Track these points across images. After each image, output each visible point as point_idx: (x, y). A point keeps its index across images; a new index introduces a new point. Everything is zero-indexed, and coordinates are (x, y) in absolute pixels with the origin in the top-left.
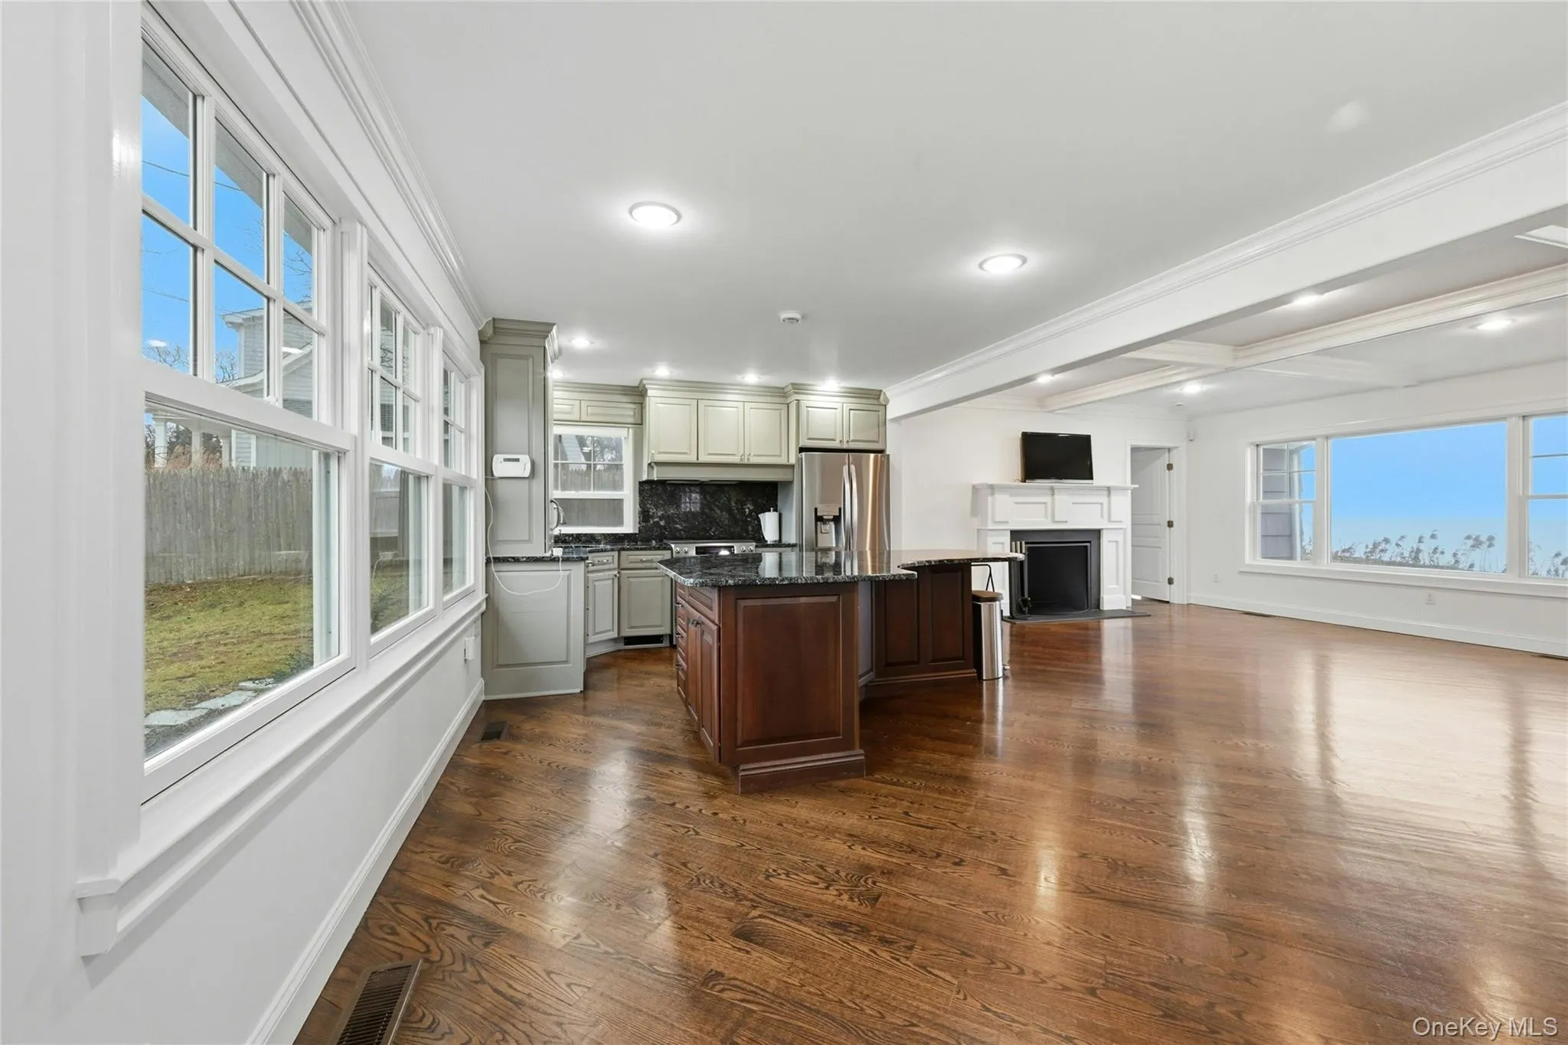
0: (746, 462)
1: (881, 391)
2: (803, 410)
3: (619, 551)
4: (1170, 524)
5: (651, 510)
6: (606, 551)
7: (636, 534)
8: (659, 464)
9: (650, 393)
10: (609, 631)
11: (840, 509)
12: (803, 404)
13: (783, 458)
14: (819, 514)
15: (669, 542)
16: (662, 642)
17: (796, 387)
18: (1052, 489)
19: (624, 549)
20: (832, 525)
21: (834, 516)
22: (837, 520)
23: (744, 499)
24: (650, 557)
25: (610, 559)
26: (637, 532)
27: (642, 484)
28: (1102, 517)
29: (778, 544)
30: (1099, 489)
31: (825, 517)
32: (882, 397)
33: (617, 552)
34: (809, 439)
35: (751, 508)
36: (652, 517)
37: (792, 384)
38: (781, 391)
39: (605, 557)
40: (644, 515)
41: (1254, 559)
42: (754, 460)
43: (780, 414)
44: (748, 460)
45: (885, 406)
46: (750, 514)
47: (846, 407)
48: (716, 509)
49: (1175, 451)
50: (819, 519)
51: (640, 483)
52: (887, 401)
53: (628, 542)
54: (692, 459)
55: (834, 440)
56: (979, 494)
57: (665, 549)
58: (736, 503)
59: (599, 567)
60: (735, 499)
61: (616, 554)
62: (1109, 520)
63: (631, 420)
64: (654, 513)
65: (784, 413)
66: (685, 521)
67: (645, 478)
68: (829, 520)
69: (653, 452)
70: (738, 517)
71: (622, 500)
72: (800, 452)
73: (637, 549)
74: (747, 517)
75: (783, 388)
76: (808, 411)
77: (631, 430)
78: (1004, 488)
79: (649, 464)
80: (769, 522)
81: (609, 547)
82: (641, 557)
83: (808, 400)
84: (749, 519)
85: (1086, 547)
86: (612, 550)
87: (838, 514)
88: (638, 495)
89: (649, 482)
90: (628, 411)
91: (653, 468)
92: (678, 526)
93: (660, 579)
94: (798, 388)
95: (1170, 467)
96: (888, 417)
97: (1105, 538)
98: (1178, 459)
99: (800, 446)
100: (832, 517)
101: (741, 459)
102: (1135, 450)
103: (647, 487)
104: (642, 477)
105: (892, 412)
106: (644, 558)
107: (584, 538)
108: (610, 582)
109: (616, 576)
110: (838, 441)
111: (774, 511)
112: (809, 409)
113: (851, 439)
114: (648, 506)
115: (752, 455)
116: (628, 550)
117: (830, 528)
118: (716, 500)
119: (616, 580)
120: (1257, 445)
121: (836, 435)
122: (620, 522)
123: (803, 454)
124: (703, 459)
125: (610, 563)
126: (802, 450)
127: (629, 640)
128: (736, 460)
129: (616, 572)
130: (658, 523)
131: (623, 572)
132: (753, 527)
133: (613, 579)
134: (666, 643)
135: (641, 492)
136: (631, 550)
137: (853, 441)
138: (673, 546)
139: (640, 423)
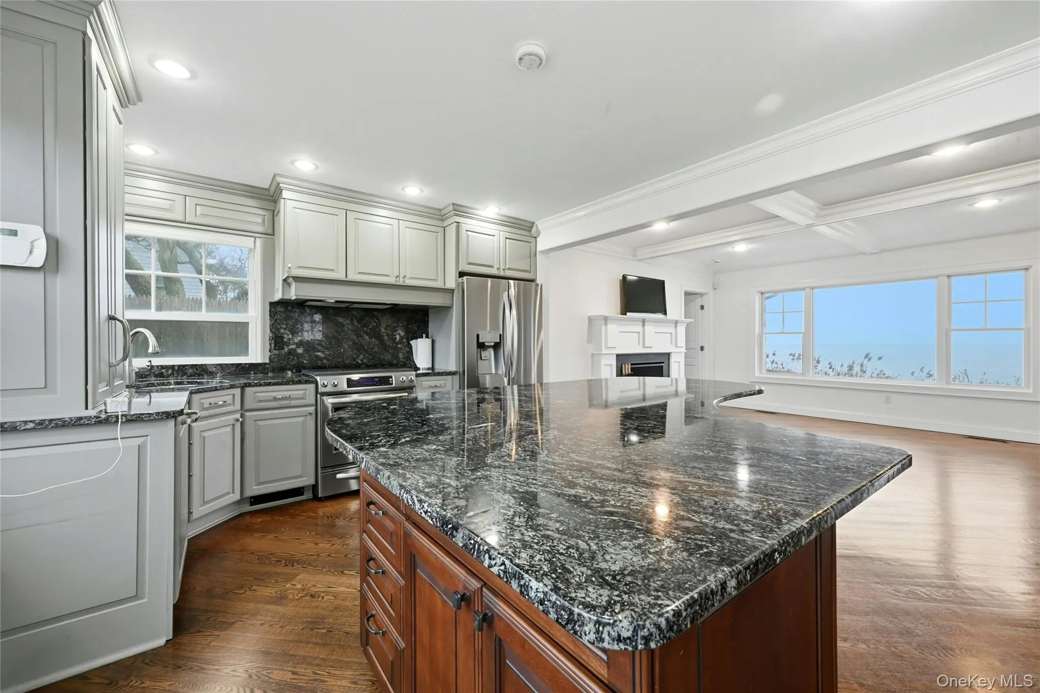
0: (401, 283)
1: (534, 223)
2: (463, 234)
3: (243, 387)
4: (702, 348)
5: (285, 336)
6: (222, 388)
7: (266, 364)
8: (297, 279)
9: (285, 194)
10: (228, 493)
11: (500, 335)
12: (464, 228)
13: (439, 282)
14: (480, 341)
15: (312, 374)
16: (303, 495)
17: (459, 208)
18: (644, 321)
19: (250, 385)
20: (492, 352)
21: (495, 343)
22: (497, 346)
23: (395, 325)
24: (287, 394)
25: (229, 399)
26: (267, 361)
27: (273, 305)
28: (672, 344)
29: (432, 372)
30: (670, 322)
31: (486, 344)
32: (534, 230)
33: (239, 390)
34: (470, 264)
35: (402, 334)
36: (288, 344)
37: (453, 204)
38: (438, 212)
39: (219, 398)
40: (277, 341)
41: (761, 373)
42: (409, 282)
43: (437, 236)
44: (403, 281)
45: (536, 238)
46: (401, 342)
47: (503, 235)
48: (365, 336)
49: (706, 296)
50: (481, 346)
51: (271, 304)
52: (539, 233)
53: (255, 373)
54: (340, 276)
55: (492, 267)
56: (594, 324)
57: (307, 382)
58: (386, 329)
59: (212, 412)
60: (384, 326)
61: (237, 392)
62: (676, 346)
63: (259, 229)
64: (289, 339)
65: (440, 236)
66: (327, 348)
67: (278, 296)
68: (490, 347)
69: (290, 265)
70: (388, 343)
71: (248, 323)
72: (460, 277)
73: (269, 384)
74: (398, 343)
75: (440, 210)
76: (468, 236)
77: (258, 241)
78: (614, 320)
79: (285, 280)
80: (421, 349)
81: (227, 382)
82: (274, 394)
83: (468, 224)
84: (399, 346)
85: (662, 366)
86: (232, 387)
87: (498, 341)
88: (268, 317)
89: (283, 303)
90: (256, 219)
91: (289, 285)
92: (319, 354)
93: (301, 419)
94: (459, 210)
95: (702, 307)
96: (538, 249)
97: (673, 359)
98: (707, 301)
99: (460, 270)
100: (493, 344)
101: (397, 281)
102: (687, 294)
103: (279, 309)
104: (273, 295)
105: (543, 244)
106: (279, 395)
107: (191, 371)
108: (229, 429)
109: (238, 420)
110: (495, 269)
111: (427, 337)
112: (469, 233)
113: (507, 267)
114: (282, 331)
115: (408, 277)
116: (256, 385)
117: (490, 354)
118: (364, 326)
119: (238, 425)
120: (762, 293)
121: (494, 262)
122: (245, 351)
123: (465, 278)
124: (352, 276)
125: (229, 405)
126: (462, 274)
127: (256, 500)
128: (391, 280)
129: (238, 416)
130: (295, 350)
131: (247, 414)
132: (403, 355)
133: (234, 425)
134: (308, 495)
135: (272, 314)
136: (260, 385)
137: (509, 269)
138: (318, 378)
139: (271, 233)
